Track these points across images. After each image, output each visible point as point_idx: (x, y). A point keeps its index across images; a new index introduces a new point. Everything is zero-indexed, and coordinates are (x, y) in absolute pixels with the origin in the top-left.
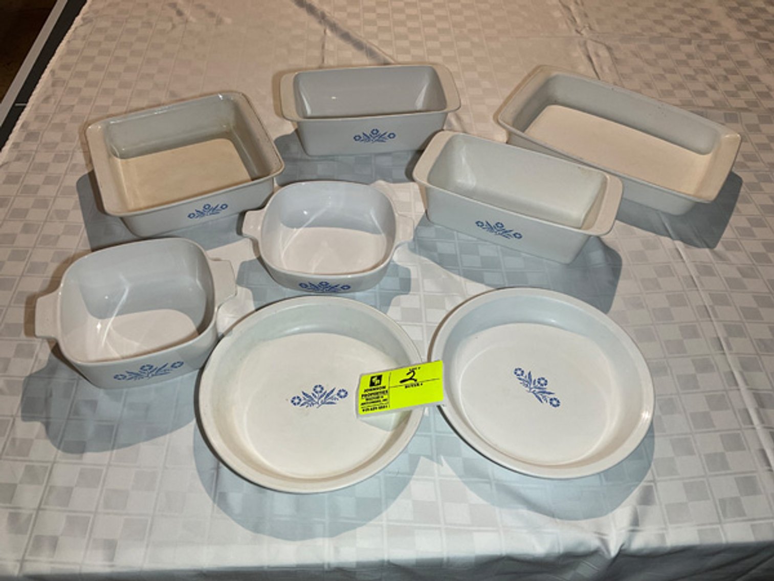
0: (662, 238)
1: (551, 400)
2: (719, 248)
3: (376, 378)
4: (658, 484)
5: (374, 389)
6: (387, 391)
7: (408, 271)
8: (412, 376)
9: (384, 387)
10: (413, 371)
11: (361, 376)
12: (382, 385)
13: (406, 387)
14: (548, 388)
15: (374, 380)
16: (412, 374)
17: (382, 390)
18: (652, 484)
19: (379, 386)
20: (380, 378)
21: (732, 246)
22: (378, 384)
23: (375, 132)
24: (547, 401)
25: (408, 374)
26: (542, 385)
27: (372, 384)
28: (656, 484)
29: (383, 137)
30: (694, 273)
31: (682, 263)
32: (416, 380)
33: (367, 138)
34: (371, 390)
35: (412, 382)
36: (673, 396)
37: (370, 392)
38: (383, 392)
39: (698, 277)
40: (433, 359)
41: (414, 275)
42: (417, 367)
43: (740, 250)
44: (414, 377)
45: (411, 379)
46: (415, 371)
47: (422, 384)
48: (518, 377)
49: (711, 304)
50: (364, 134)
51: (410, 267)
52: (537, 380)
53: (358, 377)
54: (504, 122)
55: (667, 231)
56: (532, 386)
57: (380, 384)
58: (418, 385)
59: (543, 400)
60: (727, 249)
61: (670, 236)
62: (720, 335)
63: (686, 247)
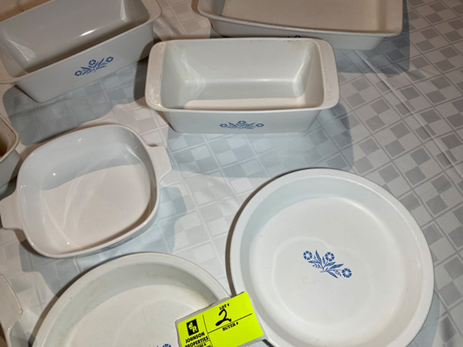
0: (367, 75)
1: (343, 271)
2: (412, 68)
3: (191, 323)
4: (451, 312)
5: (194, 338)
6: (207, 337)
7: (177, 190)
8: (226, 316)
9: (203, 334)
10: (223, 310)
11: (176, 323)
12: (200, 332)
13: (224, 329)
14: (337, 261)
15: (190, 326)
16: (224, 313)
17: (202, 337)
18: (447, 315)
19: (197, 334)
20: (194, 323)
21: (421, 63)
22: (196, 332)
23: (92, 62)
24: (340, 275)
25: (220, 314)
26: (330, 260)
27: (190, 332)
28: (449, 314)
29: (102, 63)
30: (403, 99)
31: (391, 93)
32: (230, 320)
33: (87, 70)
34: (191, 339)
35: (228, 322)
36: (431, 224)
37: (192, 342)
38: (204, 339)
39: (407, 102)
40: (238, 291)
41: (184, 193)
42: (226, 303)
43: (428, 64)
44: (227, 317)
45: (225, 319)
46: (225, 308)
47: (237, 323)
48: (309, 260)
49: (426, 123)
50: (83, 68)
51: (177, 186)
52: (325, 257)
53: (174, 325)
54: (204, 11)
55: (369, 67)
56: (323, 265)
57: (198, 331)
58: (234, 325)
59: (337, 275)
60: (418, 67)
61: (372, 71)
62: (444, 151)
63: (389, 77)
